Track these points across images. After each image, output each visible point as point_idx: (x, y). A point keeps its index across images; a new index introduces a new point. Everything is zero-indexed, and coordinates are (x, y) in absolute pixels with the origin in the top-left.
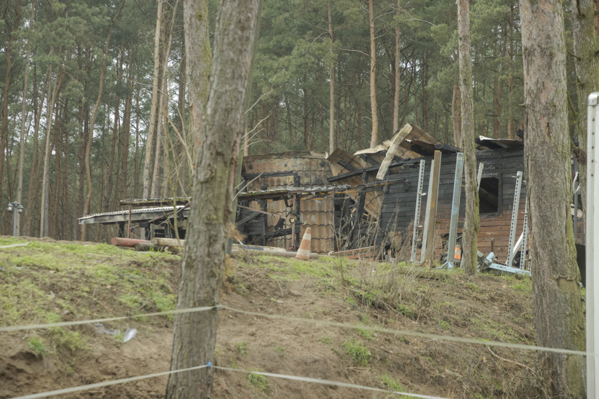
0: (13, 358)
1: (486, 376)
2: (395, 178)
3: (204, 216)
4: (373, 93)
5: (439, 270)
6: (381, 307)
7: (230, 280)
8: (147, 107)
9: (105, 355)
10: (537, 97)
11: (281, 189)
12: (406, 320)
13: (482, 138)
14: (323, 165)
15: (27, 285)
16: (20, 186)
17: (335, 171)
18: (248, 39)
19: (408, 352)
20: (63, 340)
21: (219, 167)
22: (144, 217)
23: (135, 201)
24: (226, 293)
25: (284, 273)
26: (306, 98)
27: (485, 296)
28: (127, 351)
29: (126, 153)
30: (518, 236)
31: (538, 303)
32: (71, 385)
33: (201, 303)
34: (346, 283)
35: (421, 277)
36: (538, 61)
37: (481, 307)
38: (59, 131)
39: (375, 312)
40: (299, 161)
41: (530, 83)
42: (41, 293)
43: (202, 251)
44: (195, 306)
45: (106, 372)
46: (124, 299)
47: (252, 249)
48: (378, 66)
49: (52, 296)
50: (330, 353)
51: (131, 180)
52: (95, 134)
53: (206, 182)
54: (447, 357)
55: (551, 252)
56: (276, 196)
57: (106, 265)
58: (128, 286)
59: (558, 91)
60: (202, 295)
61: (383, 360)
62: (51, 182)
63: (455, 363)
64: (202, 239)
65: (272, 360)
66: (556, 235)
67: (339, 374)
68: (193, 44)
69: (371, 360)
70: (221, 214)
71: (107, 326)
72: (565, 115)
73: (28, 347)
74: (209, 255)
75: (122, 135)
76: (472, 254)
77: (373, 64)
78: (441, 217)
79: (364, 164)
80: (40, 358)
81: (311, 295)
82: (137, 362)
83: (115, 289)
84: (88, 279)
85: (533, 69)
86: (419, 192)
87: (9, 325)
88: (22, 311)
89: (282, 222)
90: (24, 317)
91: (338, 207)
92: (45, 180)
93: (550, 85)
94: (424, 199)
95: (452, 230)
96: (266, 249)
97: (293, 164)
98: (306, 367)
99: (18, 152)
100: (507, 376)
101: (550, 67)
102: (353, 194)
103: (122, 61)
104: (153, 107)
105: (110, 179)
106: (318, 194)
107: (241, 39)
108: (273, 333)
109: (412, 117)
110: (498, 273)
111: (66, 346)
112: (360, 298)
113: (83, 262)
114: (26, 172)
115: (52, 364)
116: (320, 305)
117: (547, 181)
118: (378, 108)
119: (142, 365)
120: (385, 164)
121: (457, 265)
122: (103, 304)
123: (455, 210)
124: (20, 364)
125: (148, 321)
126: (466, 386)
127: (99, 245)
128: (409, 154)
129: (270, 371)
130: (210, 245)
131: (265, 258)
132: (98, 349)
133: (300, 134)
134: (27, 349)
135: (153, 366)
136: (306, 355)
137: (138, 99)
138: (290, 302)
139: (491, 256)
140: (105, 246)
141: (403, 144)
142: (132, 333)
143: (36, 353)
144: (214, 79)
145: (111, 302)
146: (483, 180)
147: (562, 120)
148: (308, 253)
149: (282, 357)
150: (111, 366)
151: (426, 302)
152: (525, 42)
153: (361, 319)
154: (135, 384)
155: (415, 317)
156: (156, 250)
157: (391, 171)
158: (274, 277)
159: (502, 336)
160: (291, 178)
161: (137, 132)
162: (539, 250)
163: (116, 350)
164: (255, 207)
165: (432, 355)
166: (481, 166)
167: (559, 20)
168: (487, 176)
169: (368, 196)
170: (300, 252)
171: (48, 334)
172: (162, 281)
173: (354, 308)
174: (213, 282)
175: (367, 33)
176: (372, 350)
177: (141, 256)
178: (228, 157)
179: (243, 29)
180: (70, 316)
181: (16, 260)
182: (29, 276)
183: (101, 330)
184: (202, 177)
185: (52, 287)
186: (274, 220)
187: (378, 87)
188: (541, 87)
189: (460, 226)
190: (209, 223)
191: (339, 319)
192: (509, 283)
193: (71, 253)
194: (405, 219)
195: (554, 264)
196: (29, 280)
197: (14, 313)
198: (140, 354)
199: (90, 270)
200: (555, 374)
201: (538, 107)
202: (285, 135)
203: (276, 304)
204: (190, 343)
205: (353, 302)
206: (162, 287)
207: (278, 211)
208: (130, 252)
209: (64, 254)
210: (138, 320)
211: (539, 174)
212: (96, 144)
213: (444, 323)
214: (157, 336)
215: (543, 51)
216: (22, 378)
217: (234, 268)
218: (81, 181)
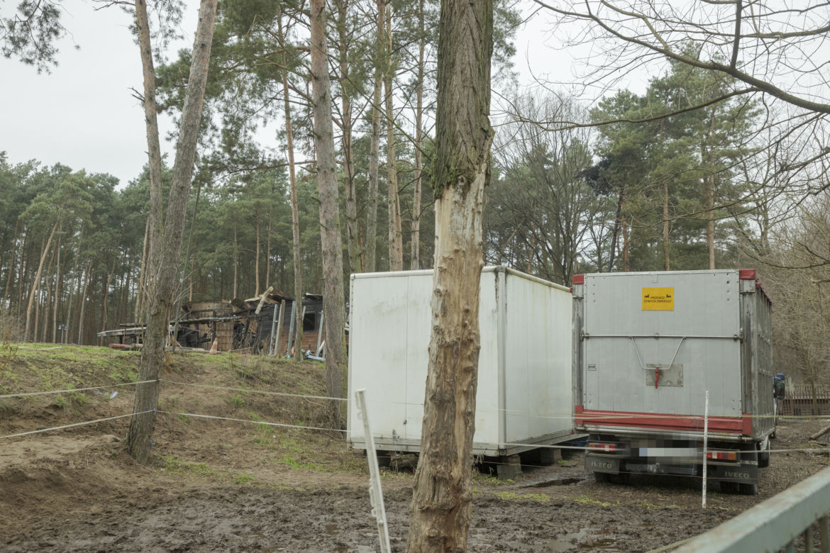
0: (47, 408)
1: (302, 411)
2: (264, 313)
3: (153, 332)
4: (257, 271)
5: (283, 359)
6: (251, 378)
7: (172, 365)
8: (139, 276)
9: (99, 406)
10: (329, 275)
11: (206, 318)
12: (264, 385)
13: (307, 294)
14: (228, 306)
15: (58, 369)
16: (69, 316)
17: (235, 310)
18: (179, 243)
19: (264, 400)
20: (75, 398)
21: (162, 307)
22: (133, 333)
23: (128, 324)
24: (170, 372)
25: (203, 361)
26: (222, 274)
27: (305, 372)
28: (111, 403)
29: (127, 300)
30: (322, 341)
31: (328, 375)
32: (79, 422)
33: (151, 378)
34: (234, 366)
35: (273, 362)
36: (329, 258)
37: (302, 377)
38: (91, 288)
39: (248, 381)
40: (216, 304)
41: (325, 268)
42: (65, 373)
43: (151, 351)
44: (147, 379)
45: (99, 415)
46: (112, 376)
47: (186, 349)
48: (260, 258)
49: (71, 375)
50: (223, 402)
51: (129, 314)
52: (110, 290)
53: (155, 315)
54: (283, 402)
55: (335, 350)
56: (203, 322)
57: (103, 358)
58: (115, 369)
59: (338, 272)
60: (151, 374)
61: (250, 405)
62: (86, 314)
63: (287, 406)
64: (152, 345)
65: (192, 406)
66: (337, 342)
67: (227, 412)
68: (155, 244)
69: (244, 405)
70: (162, 331)
71: (101, 390)
72: (342, 284)
73: (55, 402)
74: (156, 353)
75: (125, 291)
76: (299, 350)
77: (258, 256)
78: (284, 333)
79: (249, 306)
80: (62, 407)
81: (216, 373)
82: (117, 409)
83: (107, 371)
84: (92, 365)
85: (327, 261)
86: (274, 320)
87: (45, 390)
88: (53, 383)
89: (206, 335)
90: (54, 386)
91: (235, 328)
92: (82, 314)
93: (335, 269)
94: (276, 324)
95: (290, 339)
96: (194, 349)
97: (213, 306)
98: (209, 410)
99: (69, 299)
100: (313, 411)
101: (335, 260)
102: (243, 321)
103: (126, 253)
104: (142, 277)
105: (118, 313)
106: (225, 321)
107: (175, 242)
108: (193, 392)
109: (275, 283)
110: (312, 360)
111: (77, 401)
112: (240, 373)
113: (91, 357)
114: (72, 309)
115: (68, 411)
116: (219, 378)
117: (334, 315)
118: (259, 278)
119: (119, 410)
120: (260, 306)
121: (292, 356)
122: (100, 379)
123: (291, 329)
124: (51, 411)
125: (125, 387)
126: (292, 416)
127: (102, 347)
128: (272, 301)
129: (190, 412)
130: (156, 348)
131: (193, 354)
132: (95, 402)
133: (219, 291)
134: (55, 403)
135: (126, 411)
136: (210, 403)
137: (134, 272)
138: (204, 376)
139: (308, 352)
140: (105, 348)
141: (269, 297)
142: (115, 394)
143: (60, 405)
144: (161, 263)
145: (104, 378)
146: (306, 315)
147: (341, 286)
148: (216, 351)
149: (197, 405)
150: (102, 411)
151: (274, 375)
152: (323, 249)
153: (240, 384)
154: (115, 420)
155: (268, 382)
156: (132, 350)
157: (262, 310)
158: (196, 364)
159: (312, 391)
160: (212, 313)
161: (133, 289)
162: (330, 349)
163: (105, 403)
164: (193, 328)
165: (276, 402)
166: (305, 307)
167: (339, 239)
168: (308, 312)
169: (251, 322)
170: (211, 351)
171: (67, 395)
172: (133, 366)
173: (237, 379)
174: (158, 367)
175: (255, 242)
176: (245, 400)
177: (124, 353)
178: (167, 302)
179: (177, 237)
180: (80, 386)
181: (52, 356)
182: (58, 364)
183: (98, 392)
184: (152, 313)
185: (72, 371)
186: (202, 334)
187: (259, 268)
188: (331, 271)
189: (294, 337)
190: (156, 336)
191: (229, 385)
192: (317, 365)
193: (85, 352)
194: (267, 333)
195: (336, 356)
196: (58, 367)
197: (49, 384)
198: (119, 405)
199: (94, 361)
200: (335, 409)
201: (329, 280)
202: (212, 291)
203: (196, 378)
204: (144, 399)
205: (237, 375)
206: (134, 369)
207: (205, 330)
208: (118, 351)
209: (81, 353)
210: (119, 387)
211: (330, 313)
212: (111, 295)
213: (283, 385)
214: (129, 395)
215: (332, 254)
216: (52, 419)
217: (174, 359)
218: (102, 314)
